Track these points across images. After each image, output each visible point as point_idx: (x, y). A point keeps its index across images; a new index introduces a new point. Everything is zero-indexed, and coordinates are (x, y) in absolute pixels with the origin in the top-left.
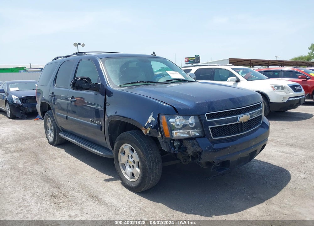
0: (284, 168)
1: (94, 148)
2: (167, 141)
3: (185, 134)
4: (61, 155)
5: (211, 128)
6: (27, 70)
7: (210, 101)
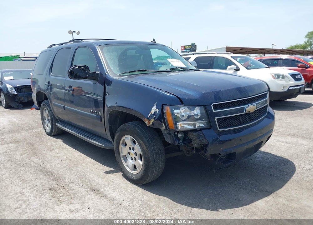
0: (288, 159)
1: (93, 139)
2: (171, 133)
3: (190, 125)
4: (58, 146)
5: (217, 119)
6: (21, 58)
7: (216, 90)
